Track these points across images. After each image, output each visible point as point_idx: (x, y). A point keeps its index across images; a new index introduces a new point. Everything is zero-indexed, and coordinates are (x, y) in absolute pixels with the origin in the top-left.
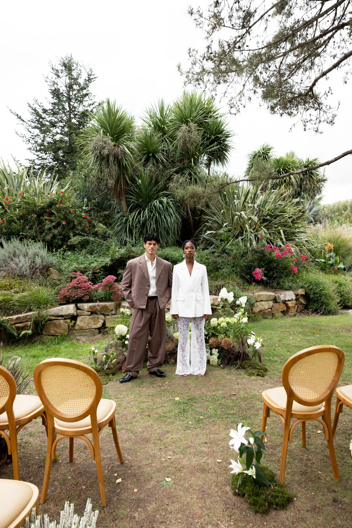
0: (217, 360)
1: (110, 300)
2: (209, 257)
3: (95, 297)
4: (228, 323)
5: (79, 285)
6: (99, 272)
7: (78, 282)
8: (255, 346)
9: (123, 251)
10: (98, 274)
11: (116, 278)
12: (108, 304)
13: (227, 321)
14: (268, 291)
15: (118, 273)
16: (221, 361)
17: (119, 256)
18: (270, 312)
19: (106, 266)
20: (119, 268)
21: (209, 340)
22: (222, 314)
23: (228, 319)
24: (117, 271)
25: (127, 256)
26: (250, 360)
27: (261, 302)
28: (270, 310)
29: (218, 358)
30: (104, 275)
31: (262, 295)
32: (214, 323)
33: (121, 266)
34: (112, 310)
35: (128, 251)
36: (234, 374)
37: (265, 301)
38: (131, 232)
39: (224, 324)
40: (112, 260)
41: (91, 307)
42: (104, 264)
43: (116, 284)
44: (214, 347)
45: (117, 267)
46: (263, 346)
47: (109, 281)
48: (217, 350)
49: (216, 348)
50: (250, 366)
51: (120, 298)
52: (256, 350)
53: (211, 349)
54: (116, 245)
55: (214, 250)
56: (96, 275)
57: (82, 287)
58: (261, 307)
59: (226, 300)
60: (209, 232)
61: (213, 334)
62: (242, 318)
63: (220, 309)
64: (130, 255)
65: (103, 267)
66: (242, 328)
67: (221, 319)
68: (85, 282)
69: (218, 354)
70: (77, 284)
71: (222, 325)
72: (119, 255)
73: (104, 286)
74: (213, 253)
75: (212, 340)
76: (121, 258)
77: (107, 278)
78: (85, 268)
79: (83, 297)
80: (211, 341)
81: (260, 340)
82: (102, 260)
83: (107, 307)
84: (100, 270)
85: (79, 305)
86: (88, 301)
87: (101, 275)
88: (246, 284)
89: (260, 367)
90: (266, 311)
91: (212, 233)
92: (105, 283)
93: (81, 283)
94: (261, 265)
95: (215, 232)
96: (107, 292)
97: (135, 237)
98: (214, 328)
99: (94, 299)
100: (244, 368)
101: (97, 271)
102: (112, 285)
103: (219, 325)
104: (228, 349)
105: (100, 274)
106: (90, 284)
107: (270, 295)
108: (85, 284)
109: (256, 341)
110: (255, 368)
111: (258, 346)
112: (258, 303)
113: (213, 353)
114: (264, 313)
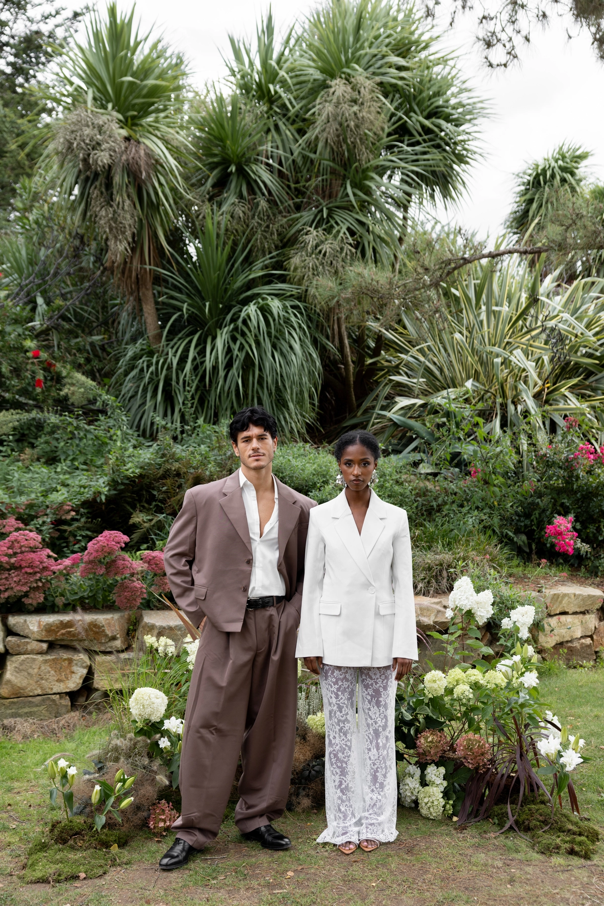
0: (442, 802)
1: (109, 607)
2: (404, 477)
3: (62, 595)
4: (476, 686)
5: (13, 560)
6: (73, 519)
7: (10, 551)
8: (562, 760)
9: (147, 454)
10: (70, 525)
11: (126, 538)
12: (101, 618)
13: (473, 678)
14: (582, 584)
15: (131, 521)
16: (453, 806)
17: (137, 471)
18: (589, 646)
19: (94, 500)
20: (134, 508)
21: (417, 738)
22: (457, 657)
23: (476, 675)
24: (129, 515)
25: (161, 472)
26: (543, 802)
27: (563, 618)
28: (588, 641)
29: (446, 794)
30: (88, 529)
31: (565, 595)
32: (435, 686)
33: (140, 501)
34: (114, 638)
35: (163, 455)
36: (497, 848)
37: (575, 613)
38: (169, 399)
39: (463, 690)
40: (113, 484)
41: (49, 629)
42: (88, 495)
43: (127, 555)
44: (433, 762)
45: (128, 503)
46: (586, 760)
47: (106, 549)
48: (442, 770)
49: (438, 765)
50: (545, 822)
51: (139, 601)
52: (566, 776)
53: (423, 766)
54: (125, 438)
55: (417, 456)
56: (65, 527)
57: (24, 564)
58: (563, 631)
59: (469, 614)
60: (403, 402)
61: (427, 718)
62: (522, 674)
63: (451, 643)
64: (168, 470)
65: (85, 504)
66: (523, 706)
67: (456, 673)
68: (33, 550)
69: (445, 783)
70: (10, 556)
71: (458, 691)
72: (137, 467)
73: (90, 562)
74: (416, 464)
75: (426, 738)
76: (141, 476)
77: (99, 538)
78: (31, 506)
79: (26, 595)
80: (422, 740)
81: (577, 742)
82: (83, 482)
83: (99, 627)
84: (77, 512)
85: (13, 620)
86: (41, 610)
87: (79, 528)
88: (515, 562)
89: (576, 824)
90: (576, 644)
91: (414, 405)
92: (95, 554)
93: (22, 552)
94: (562, 505)
95: (419, 402)
96: (98, 581)
97: (183, 416)
98: (435, 702)
99: (60, 601)
100: (527, 829)
101: (69, 517)
102: (114, 561)
103: (449, 691)
104: (477, 769)
105: (76, 524)
106: (49, 556)
107: (590, 597)
108: (32, 555)
109: (565, 745)
110: (561, 830)
111: (571, 760)
112: (553, 621)
113: (428, 778)
114: (571, 650)
